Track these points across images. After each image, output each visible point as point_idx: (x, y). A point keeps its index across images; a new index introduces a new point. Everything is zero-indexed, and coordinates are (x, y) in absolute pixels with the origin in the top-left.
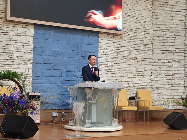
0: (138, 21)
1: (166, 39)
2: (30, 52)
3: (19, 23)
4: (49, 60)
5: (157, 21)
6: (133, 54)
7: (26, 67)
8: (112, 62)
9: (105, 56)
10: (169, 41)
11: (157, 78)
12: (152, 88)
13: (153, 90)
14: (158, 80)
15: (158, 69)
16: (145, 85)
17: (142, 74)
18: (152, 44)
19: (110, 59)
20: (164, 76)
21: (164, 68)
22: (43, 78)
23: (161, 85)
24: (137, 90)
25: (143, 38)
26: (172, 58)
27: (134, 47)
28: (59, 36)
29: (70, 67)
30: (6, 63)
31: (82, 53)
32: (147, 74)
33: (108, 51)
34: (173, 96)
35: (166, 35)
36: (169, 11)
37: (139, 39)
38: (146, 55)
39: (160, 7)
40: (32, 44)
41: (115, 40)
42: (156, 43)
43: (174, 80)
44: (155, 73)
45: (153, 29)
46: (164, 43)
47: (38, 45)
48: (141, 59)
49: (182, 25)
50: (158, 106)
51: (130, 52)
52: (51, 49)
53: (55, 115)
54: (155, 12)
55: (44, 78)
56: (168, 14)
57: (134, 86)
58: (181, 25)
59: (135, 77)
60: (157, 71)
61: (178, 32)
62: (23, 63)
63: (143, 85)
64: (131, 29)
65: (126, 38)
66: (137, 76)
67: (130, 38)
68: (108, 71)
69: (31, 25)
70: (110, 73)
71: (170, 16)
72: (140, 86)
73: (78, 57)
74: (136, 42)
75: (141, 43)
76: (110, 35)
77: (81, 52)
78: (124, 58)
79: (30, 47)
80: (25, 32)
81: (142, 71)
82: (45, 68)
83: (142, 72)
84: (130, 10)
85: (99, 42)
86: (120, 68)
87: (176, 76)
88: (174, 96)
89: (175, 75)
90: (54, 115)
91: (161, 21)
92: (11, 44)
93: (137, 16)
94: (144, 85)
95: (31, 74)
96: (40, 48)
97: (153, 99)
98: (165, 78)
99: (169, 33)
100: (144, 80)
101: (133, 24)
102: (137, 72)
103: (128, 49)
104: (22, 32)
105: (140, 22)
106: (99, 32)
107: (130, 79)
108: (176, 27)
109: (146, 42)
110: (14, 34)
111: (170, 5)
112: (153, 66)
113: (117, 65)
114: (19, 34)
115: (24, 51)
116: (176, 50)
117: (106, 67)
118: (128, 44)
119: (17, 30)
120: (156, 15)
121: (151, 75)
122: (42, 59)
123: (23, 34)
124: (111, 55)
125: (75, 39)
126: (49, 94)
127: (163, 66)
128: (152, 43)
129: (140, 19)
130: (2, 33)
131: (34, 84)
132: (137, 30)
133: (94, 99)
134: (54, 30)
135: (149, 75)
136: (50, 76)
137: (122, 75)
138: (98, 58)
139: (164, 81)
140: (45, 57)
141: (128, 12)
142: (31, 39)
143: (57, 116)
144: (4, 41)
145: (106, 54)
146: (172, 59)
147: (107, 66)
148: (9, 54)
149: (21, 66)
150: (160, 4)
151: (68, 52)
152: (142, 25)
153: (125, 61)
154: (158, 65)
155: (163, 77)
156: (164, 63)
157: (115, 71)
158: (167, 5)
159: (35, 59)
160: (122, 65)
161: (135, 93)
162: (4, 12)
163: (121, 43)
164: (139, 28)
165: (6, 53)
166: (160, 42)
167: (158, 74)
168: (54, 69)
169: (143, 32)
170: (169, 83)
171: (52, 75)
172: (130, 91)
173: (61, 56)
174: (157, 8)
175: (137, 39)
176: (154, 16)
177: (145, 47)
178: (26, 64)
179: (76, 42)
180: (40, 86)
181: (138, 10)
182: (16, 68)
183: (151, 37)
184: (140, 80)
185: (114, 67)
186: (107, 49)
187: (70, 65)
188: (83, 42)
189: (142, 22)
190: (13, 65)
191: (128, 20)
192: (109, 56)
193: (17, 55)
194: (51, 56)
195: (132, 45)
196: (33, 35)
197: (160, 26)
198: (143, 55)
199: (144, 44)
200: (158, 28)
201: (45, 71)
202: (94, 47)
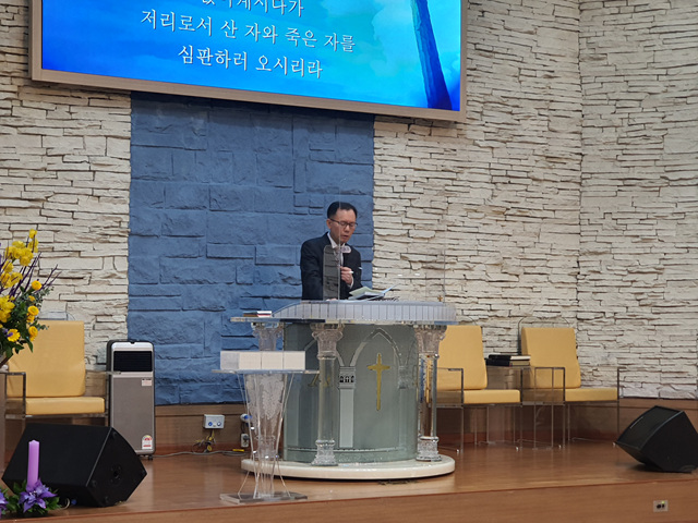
0: (523, 72)
1: (633, 134)
2: (119, 194)
3: (76, 90)
4: (188, 224)
5: (598, 68)
6: (504, 195)
7: (105, 249)
8: (426, 227)
9: (400, 206)
10: (644, 142)
11: (598, 283)
12: (582, 320)
13: (585, 327)
14: (605, 289)
15: (601, 248)
16: (554, 309)
17: (544, 270)
18: (579, 157)
19: (419, 214)
20: (626, 273)
21: (624, 245)
22: (169, 288)
23: (616, 309)
24: (523, 330)
25: (544, 135)
26: (653, 205)
27: (509, 167)
28: (223, 136)
29: (269, 246)
31: (313, 195)
32: (561, 267)
33: (410, 187)
34: (659, 349)
35: (632, 122)
37: (529, 139)
38: (556, 197)
40: (126, 167)
41: (436, 145)
42: (592, 153)
43: (662, 290)
44: (593, 264)
45: (580, 101)
46: (624, 152)
47: (149, 169)
48: (538, 214)
49: (692, 82)
50: (601, 388)
51: (493, 186)
52: (195, 182)
53: (215, 425)
54: (588, 35)
55: (172, 288)
56: (635, 44)
57: (513, 314)
58: (685, 82)
59: (516, 279)
60: (600, 257)
61: (677, 108)
62: (94, 236)
63: (545, 308)
64: (497, 100)
65: (479, 137)
66: (522, 277)
67: (492, 136)
68: (412, 258)
69: (119, 98)
70: (420, 265)
71: (647, 49)
72: (535, 314)
73: (299, 210)
74: (517, 149)
75: (536, 152)
76: (418, 127)
77: (309, 190)
78: (473, 209)
79: (118, 177)
80: (100, 123)
81: (544, 257)
82: (175, 255)
83: (543, 263)
84: (494, 32)
85: (376, 152)
86: (456, 247)
87: (669, 273)
88: (663, 350)
89: (668, 271)
90: (210, 424)
91: (613, 69)
92: (50, 167)
93: (519, 52)
94: (548, 309)
95: (124, 276)
96: (154, 178)
97: (585, 360)
98: (629, 284)
99: (640, 115)
100: (551, 291)
101: (505, 83)
102: (524, 263)
103: (487, 178)
104: (87, 124)
105: (533, 73)
106: (375, 115)
107: (497, 289)
108: (666, 92)
109: (555, 150)
110: (59, 132)
111: (643, 8)
112: (583, 239)
113: (444, 238)
114: (75, 132)
115: (97, 192)
116: (670, 176)
117: (405, 246)
118: (486, 157)
119: (68, 116)
120: (592, 46)
121: (577, 270)
122: (163, 220)
123: (91, 131)
124: (422, 201)
125: (285, 142)
126: (193, 347)
127: (620, 239)
128: (579, 151)
129: (531, 61)
130: (16, 127)
131: (136, 313)
132: (523, 103)
133: (347, 365)
134: (205, 114)
135: (570, 271)
136: (193, 282)
137: (465, 272)
138: (374, 213)
139: (627, 295)
140: (175, 214)
141: (486, 37)
142: (123, 148)
143: (222, 427)
144: (23, 159)
145: (403, 196)
146: (655, 211)
147: (405, 239)
148: (40, 205)
149: (86, 248)
150: (607, 5)
151: (258, 194)
152: (539, 85)
153: (477, 222)
154: (601, 233)
155: (620, 278)
156: (623, 227)
157: (439, 259)
158: (632, 9)
159: (139, 219)
160: (464, 236)
161: (516, 338)
162: (21, 52)
163: (461, 155)
164: (527, 96)
165: (29, 200)
166: (608, 147)
167: (604, 267)
168: (208, 257)
169: (542, 112)
170: (642, 302)
171: (200, 278)
172: (498, 331)
173: (235, 209)
174: (595, 19)
175: (520, 139)
176: (587, 52)
177: (551, 168)
178: (104, 238)
179: (290, 155)
180: (158, 318)
181: (525, 30)
182: (68, 254)
183: (575, 129)
184: (535, 289)
185: (435, 246)
186: (408, 178)
187: (269, 241)
188: (314, 155)
189: (539, 74)
190: (55, 245)
191: (486, 69)
192: (413, 203)
193: (70, 207)
194: (198, 208)
195: (501, 161)
196: (129, 135)
197: (607, 88)
198: (544, 196)
199: (547, 157)
200: (600, 97)
201: (176, 266)
202: (358, 172)
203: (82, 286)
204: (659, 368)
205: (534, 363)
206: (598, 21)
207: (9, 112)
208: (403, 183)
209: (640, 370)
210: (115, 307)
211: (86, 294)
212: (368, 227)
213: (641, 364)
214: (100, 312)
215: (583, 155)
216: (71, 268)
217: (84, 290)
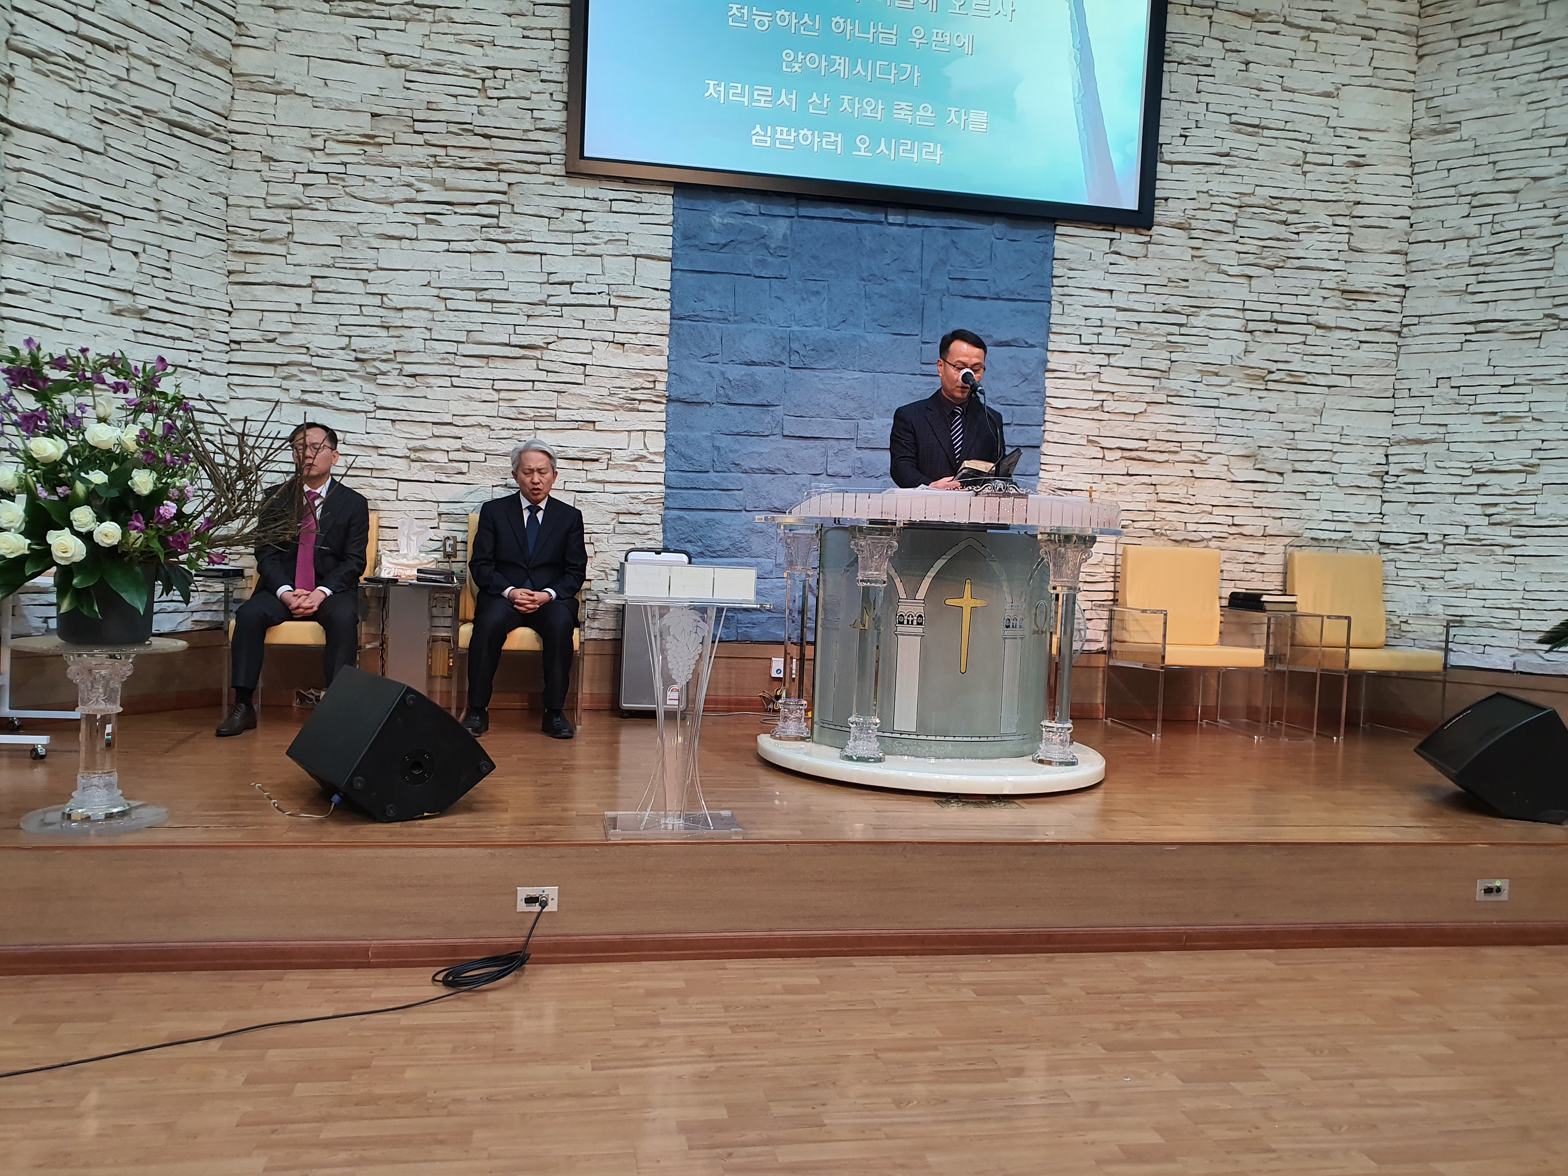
1: (1499, 248)
2: (654, 340)
4: (756, 387)
5: (1444, 146)
6: (1269, 350)
7: (631, 420)
8: (1132, 397)
9: (1090, 364)
10: (1518, 259)
11: (1418, 489)
12: (1387, 545)
13: (1391, 556)
14: (1430, 498)
15: (1428, 433)
16: (1340, 527)
17: (1327, 467)
18: (1401, 291)
19: (1122, 376)
20: (1468, 472)
21: (1469, 428)
22: (725, 479)
23: (1447, 530)
24: (1292, 557)
25: (1342, 257)
26: (1527, 362)
27: (1276, 308)
28: (814, 257)
29: (878, 422)
30: (526, 400)
32: (1356, 463)
33: (1109, 335)
34: (1520, 594)
35: (1497, 229)
36: (1527, 78)
37: (1313, 263)
38: (1354, 354)
39: (1463, 64)
40: (663, 301)
41: (1155, 271)
42: (1424, 283)
43: (1533, 499)
44: (1412, 458)
45: (1409, 201)
46: (1481, 278)
47: (699, 305)
48: (1322, 380)
50: (1414, 651)
51: (1248, 337)
52: (768, 327)
54: (1429, 95)
55: (731, 478)
56: (1512, 100)
57: (1269, 531)
59: (1279, 479)
60: (1425, 448)
62: (615, 400)
63: (1325, 525)
64: (1262, 202)
65: (1229, 260)
66: (1289, 475)
67: (1251, 259)
68: (1106, 442)
70: (1119, 454)
71: (1533, 107)
72: (1308, 534)
74: (1293, 281)
75: (1325, 284)
76: (1126, 244)
78: (1211, 370)
79: (652, 317)
80: (625, 237)
81: (1329, 446)
82: (736, 431)
83: (1326, 456)
84: (1264, 95)
86: (1179, 428)
87: (1548, 472)
88: (1527, 595)
89: (1545, 469)
90: (779, 671)
91: (1471, 144)
92: (552, 301)
93: (1305, 125)
94: (1330, 526)
95: (661, 460)
96: (706, 319)
97: (1390, 607)
98: (1474, 489)
99: (1516, 215)
100: (1336, 499)
102: (1293, 456)
103: (1238, 324)
104: (607, 237)
105: (1328, 159)
107: (1246, 494)
109: (1358, 282)
110: (567, 250)
111: (1529, 40)
112: (1398, 420)
113: (1162, 415)
114: (590, 250)
115: (620, 338)
116: (1562, 313)
117: (1096, 424)
118: (1239, 292)
119: (581, 227)
120: (1435, 112)
121: (1385, 468)
122: (719, 380)
123: (611, 249)
124: (1127, 358)
125: (910, 267)
127: (1463, 419)
128: (1401, 281)
129: (1325, 140)
130: (504, 242)
131: (676, 512)
132: (1306, 207)
134: (786, 224)
135: (1372, 469)
136: (760, 471)
137: (1193, 467)
138: (1047, 375)
139: (1468, 508)
140: (737, 372)
141: (1251, 103)
142: (661, 274)
144: (513, 288)
145: (1096, 349)
146: (1528, 371)
147: (1097, 415)
149: (605, 418)
150: (1465, 42)
151: (865, 344)
152: (1339, 178)
153: (1216, 392)
154: (1429, 409)
155: (1458, 480)
156: (1470, 400)
157: (1152, 445)
158: (1510, 43)
159: (681, 377)
160: (1195, 411)
161: (1280, 569)
163: (1195, 288)
164: (1315, 195)
165: (522, 347)
166: (1450, 272)
167: (1430, 464)
168: (784, 436)
169: (1340, 221)
170: (1496, 519)
171: (772, 466)
172: (1244, 557)
173: (828, 365)
174: (1444, 67)
175: (1297, 263)
177: (1348, 309)
178: (631, 405)
179: (918, 286)
180: (708, 521)
181: (1318, 90)
182: (576, 425)
183: (1396, 246)
184: (1309, 496)
185: (1144, 427)
186: (1105, 322)
187: (881, 416)
188: (956, 286)
189: (1339, 160)
190: (559, 412)
191: (1247, 154)
192: (1113, 361)
193: (580, 359)
194: (771, 364)
195: (1264, 298)
196: (669, 254)
197: (1457, 176)
198: (1335, 352)
199: (1344, 292)
200: (1444, 192)
201: (737, 447)
202: (1024, 313)
203: (597, 471)
204: (1517, 624)
205: (1301, 608)
206: (1449, 71)
207: (494, 221)
208: (1100, 330)
209: (1480, 625)
210: (645, 503)
211: (604, 482)
212: (1036, 396)
213: (1485, 615)
214: (622, 508)
215: (1406, 288)
216: (581, 445)
217: (600, 476)
